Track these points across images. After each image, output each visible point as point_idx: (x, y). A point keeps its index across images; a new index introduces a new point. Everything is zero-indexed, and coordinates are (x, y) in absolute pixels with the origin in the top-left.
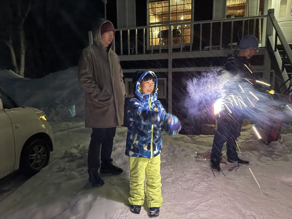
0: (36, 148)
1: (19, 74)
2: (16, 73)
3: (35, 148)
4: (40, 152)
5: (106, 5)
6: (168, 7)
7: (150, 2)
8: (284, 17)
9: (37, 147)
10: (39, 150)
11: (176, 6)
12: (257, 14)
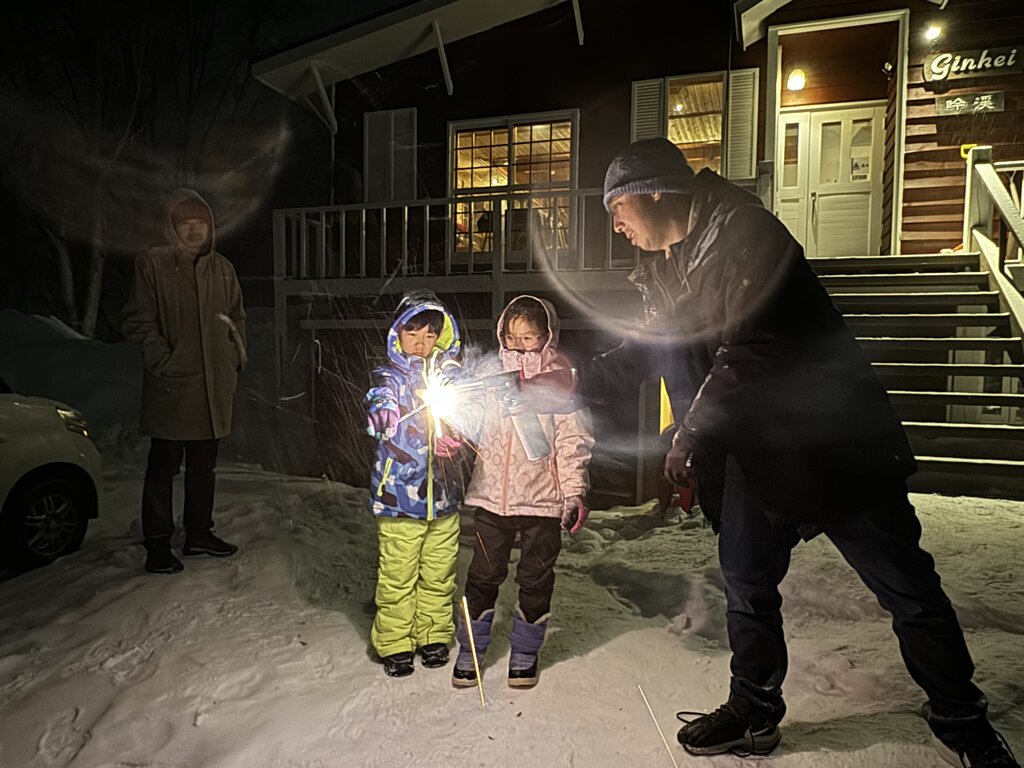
0: (48, 500)
1: (79, 330)
2: (70, 325)
3: (45, 501)
4: (58, 511)
5: (335, 136)
6: (506, 148)
7: (458, 132)
8: (834, 184)
9: (50, 498)
10: (57, 508)
11: (528, 146)
12: (751, 174)
